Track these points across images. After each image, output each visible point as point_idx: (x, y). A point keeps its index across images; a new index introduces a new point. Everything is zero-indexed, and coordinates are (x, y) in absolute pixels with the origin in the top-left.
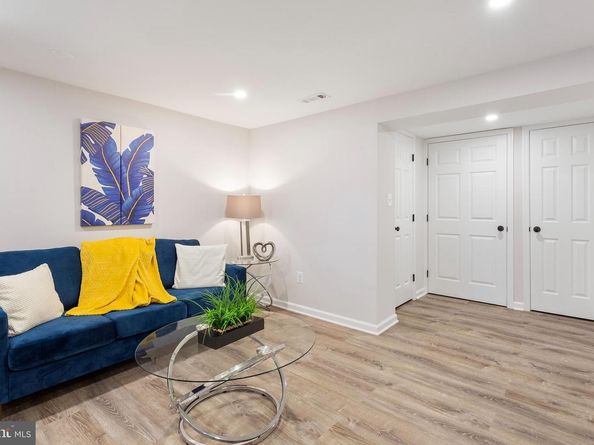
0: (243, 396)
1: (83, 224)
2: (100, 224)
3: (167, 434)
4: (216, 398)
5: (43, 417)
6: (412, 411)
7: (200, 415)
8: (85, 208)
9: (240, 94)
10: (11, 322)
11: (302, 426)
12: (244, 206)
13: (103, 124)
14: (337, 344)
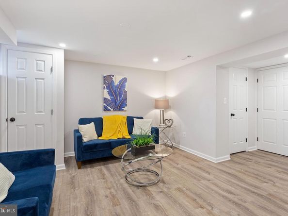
0: (149, 173)
1: (104, 110)
2: (109, 110)
3: (122, 178)
4: (140, 172)
5: (91, 167)
6: (213, 190)
7: (133, 176)
8: (105, 105)
9: (156, 60)
10: (83, 138)
11: (165, 185)
12: (161, 104)
13: (110, 76)
14: (194, 163)
